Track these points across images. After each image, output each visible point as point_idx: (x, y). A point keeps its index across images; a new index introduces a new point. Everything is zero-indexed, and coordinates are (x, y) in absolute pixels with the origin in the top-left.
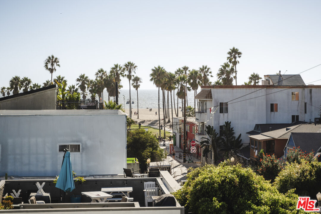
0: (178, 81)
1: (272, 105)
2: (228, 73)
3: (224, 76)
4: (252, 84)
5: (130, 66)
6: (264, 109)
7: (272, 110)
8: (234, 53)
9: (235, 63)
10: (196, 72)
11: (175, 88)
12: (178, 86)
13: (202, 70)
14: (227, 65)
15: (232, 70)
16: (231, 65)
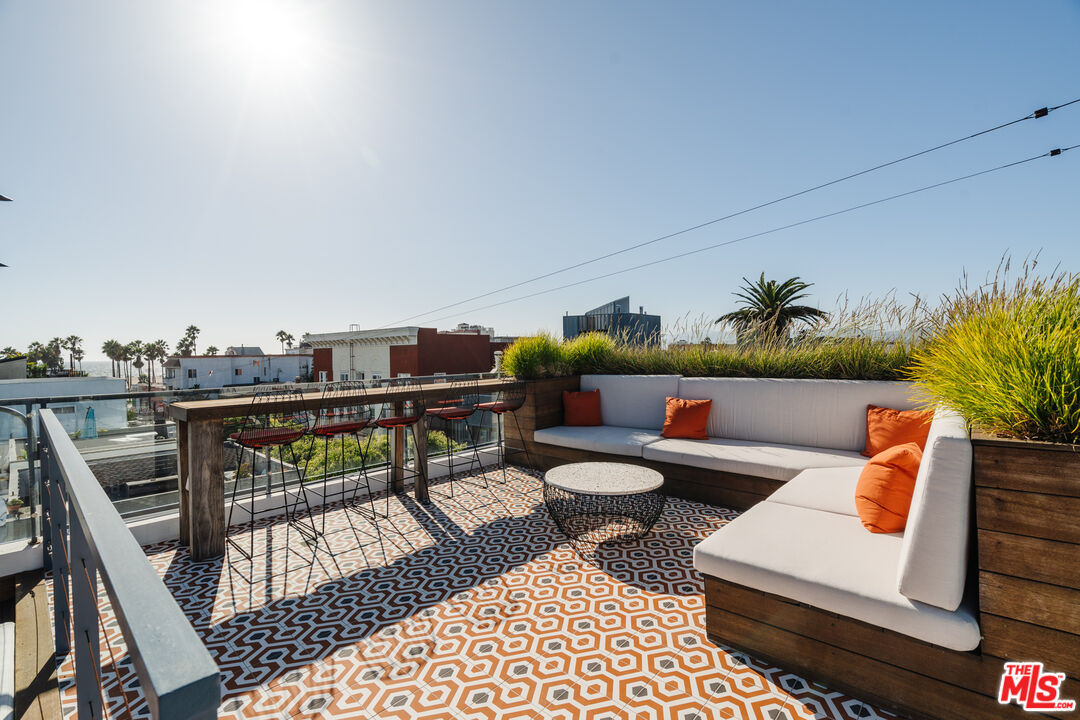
0: (134, 353)
1: (237, 370)
2: (187, 346)
3: (183, 348)
4: (211, 354)
5: (73, 339)
6: (230, 374)
7: (237, 374)
8: (193, 330)
9: (194, 338)
10: (154, 346)
11: (130, 359)
12: (135, 358)
13: (158, 343)
14: (186, 340)
15: (191, 344)
16: (190, 340)
